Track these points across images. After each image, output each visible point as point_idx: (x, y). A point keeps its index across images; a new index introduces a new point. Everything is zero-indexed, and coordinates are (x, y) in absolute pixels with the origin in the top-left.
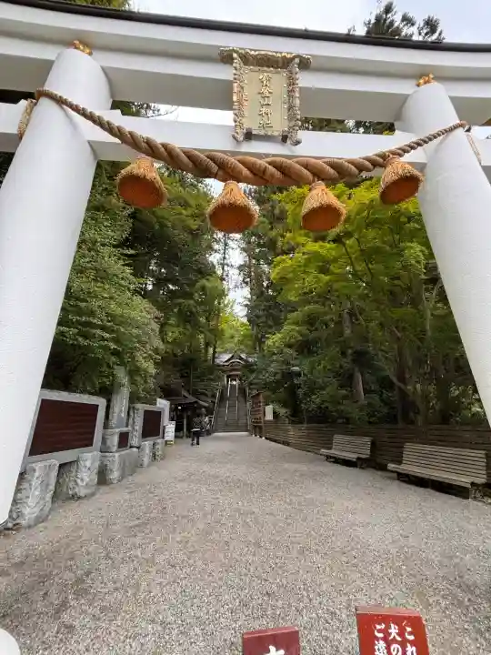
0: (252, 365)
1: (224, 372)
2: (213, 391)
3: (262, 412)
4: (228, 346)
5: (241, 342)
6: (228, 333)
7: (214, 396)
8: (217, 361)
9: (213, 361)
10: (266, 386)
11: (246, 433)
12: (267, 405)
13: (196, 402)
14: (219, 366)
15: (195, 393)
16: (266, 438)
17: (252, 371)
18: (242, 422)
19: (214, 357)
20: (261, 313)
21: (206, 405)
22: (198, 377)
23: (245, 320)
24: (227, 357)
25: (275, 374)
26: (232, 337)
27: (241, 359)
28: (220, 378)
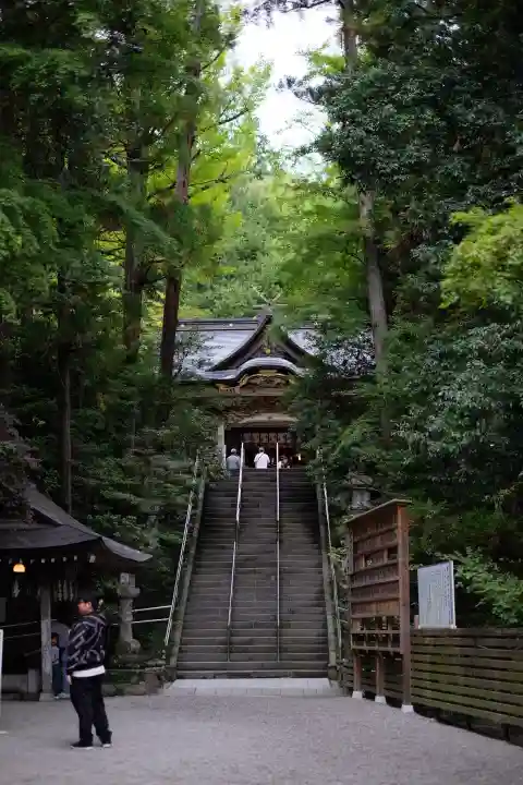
0: (347, 382)
1: (214, 411)
2: (165, 495)
3: (403, 593)
4: (231, 293)
5: (293, 275)
6: (235, 229)
7: (170, 519)
8: (188, 362)
9: (167, 363)
10: (426, 476)
11: (321, 684)
12: (428, 560)
13: (95, 545)
14: (190, 383)
15: (85, 504)
16: (420, 710)
17: (348, 410)
18: (302, 632)
19: (169, 345)
20: (405, 121)
21: (140, 556)
22: (99, 435)
23: (317, 168)
24: (225, 345)
25: (475, 416)
26: (250, 254)
27: (293, 352)
28: (195, 442)
